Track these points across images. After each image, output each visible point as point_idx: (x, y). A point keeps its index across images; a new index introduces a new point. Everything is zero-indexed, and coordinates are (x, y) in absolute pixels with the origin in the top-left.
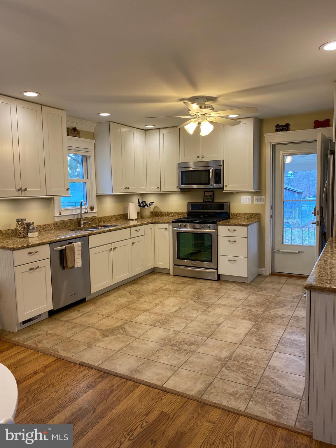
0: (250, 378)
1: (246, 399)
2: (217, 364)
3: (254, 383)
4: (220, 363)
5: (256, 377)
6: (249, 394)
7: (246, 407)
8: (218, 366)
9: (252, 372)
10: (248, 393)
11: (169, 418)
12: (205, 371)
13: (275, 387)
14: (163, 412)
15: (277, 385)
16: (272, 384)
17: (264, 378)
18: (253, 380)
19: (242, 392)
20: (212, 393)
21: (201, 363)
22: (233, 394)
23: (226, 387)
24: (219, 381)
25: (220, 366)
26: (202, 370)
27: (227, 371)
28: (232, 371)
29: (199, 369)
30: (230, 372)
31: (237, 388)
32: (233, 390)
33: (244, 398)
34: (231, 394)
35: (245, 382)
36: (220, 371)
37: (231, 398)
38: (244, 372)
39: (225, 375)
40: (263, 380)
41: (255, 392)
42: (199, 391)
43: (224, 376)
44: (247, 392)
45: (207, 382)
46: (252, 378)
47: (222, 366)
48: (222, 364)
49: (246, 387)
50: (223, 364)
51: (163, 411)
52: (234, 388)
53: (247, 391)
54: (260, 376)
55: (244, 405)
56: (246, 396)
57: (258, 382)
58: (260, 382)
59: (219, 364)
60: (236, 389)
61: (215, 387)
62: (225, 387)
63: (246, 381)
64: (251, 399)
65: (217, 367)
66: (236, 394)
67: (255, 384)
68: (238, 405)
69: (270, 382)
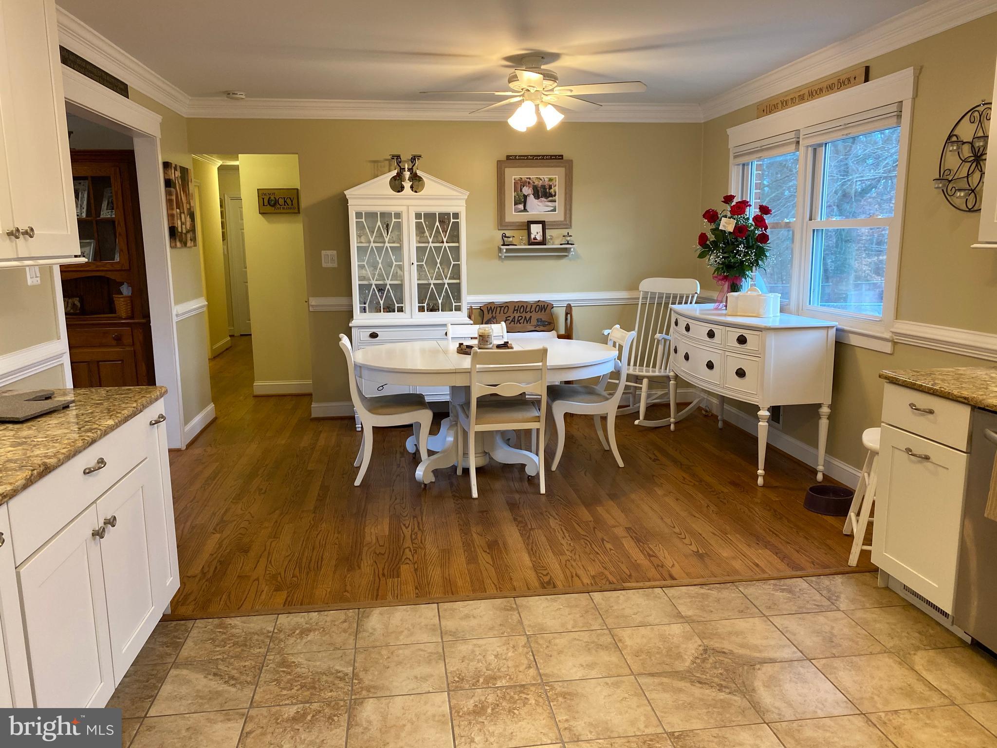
0: (282, 669)
1: (281, 631)
2: (370, 678)
3: (271, 662)
4: (367, 682)
5: (269, 676)
6: (277, 641)
7: (277, 621)
8: (366, 673)
9: (282, 686)
10: (279, 642)
11: (384, 575)
12: (384, 652)
13: (226, 669)
14: (398, 577)
15: (222, 676)
16: (234, 673)
17: (252, 681)
18: (274, 669)
19: (291, 640)
20: (345, 621)
21: (409, 665)
22: (305, 632)
23: (323, 638)
24: (344, 644)
25: (362, 675)
26: (392, 653)
27: (338, 668)
28: (328, 672)
29: (401, 652)
30: (332, 668)
31: (303, 644)
32: (309, 638)
33: (285, 633)
34: (311, 631)
35: (291, 659)
36: (354, 663)
37: (308, 626)
38: (300, 679)
39: (338, 658)
40: (254, 674)
41: (267, 647)
42: (368, 616)
43: (340, 655)
44: (283, 643)
45: (365, 634)
46: (278, 672)
47: (358, 676)
48: (361, 681)
49: (286, 650)
50: (356, 681)
51: (399, 579)
52: (308, 641)
53: (282, 645)
54: (262, 682)
55: (280, 623)
56: (282, 636)
57: (264, 668)
58: (259, 669)
59: (367, 679)
60: (304, 641)
61: (345, 631)
62: (326, 638)
63: (289, 660)
64: (272, 634)
65: (366, 670)
66: (302, 633)
67: (270, 660)
68: (291, 620)
69: (237, 675)
